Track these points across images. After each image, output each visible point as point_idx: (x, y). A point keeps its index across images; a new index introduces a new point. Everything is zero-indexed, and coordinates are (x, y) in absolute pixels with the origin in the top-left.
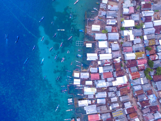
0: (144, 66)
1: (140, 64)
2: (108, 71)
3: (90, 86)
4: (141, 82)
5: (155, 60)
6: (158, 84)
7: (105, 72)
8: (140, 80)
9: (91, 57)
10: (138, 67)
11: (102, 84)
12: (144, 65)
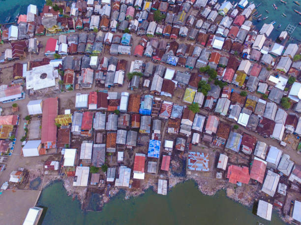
0: (221, 75)
1: (226, 72)
2: (239, 35)
3: (231, 10)
4: (201, 59)
5: (222, 92)
6: (187, 76)
7: (239, 32)
8: (205, 61)
9: (268, 29)
10: (224, 68)
11: (226, 22)
12: (223, 76)
